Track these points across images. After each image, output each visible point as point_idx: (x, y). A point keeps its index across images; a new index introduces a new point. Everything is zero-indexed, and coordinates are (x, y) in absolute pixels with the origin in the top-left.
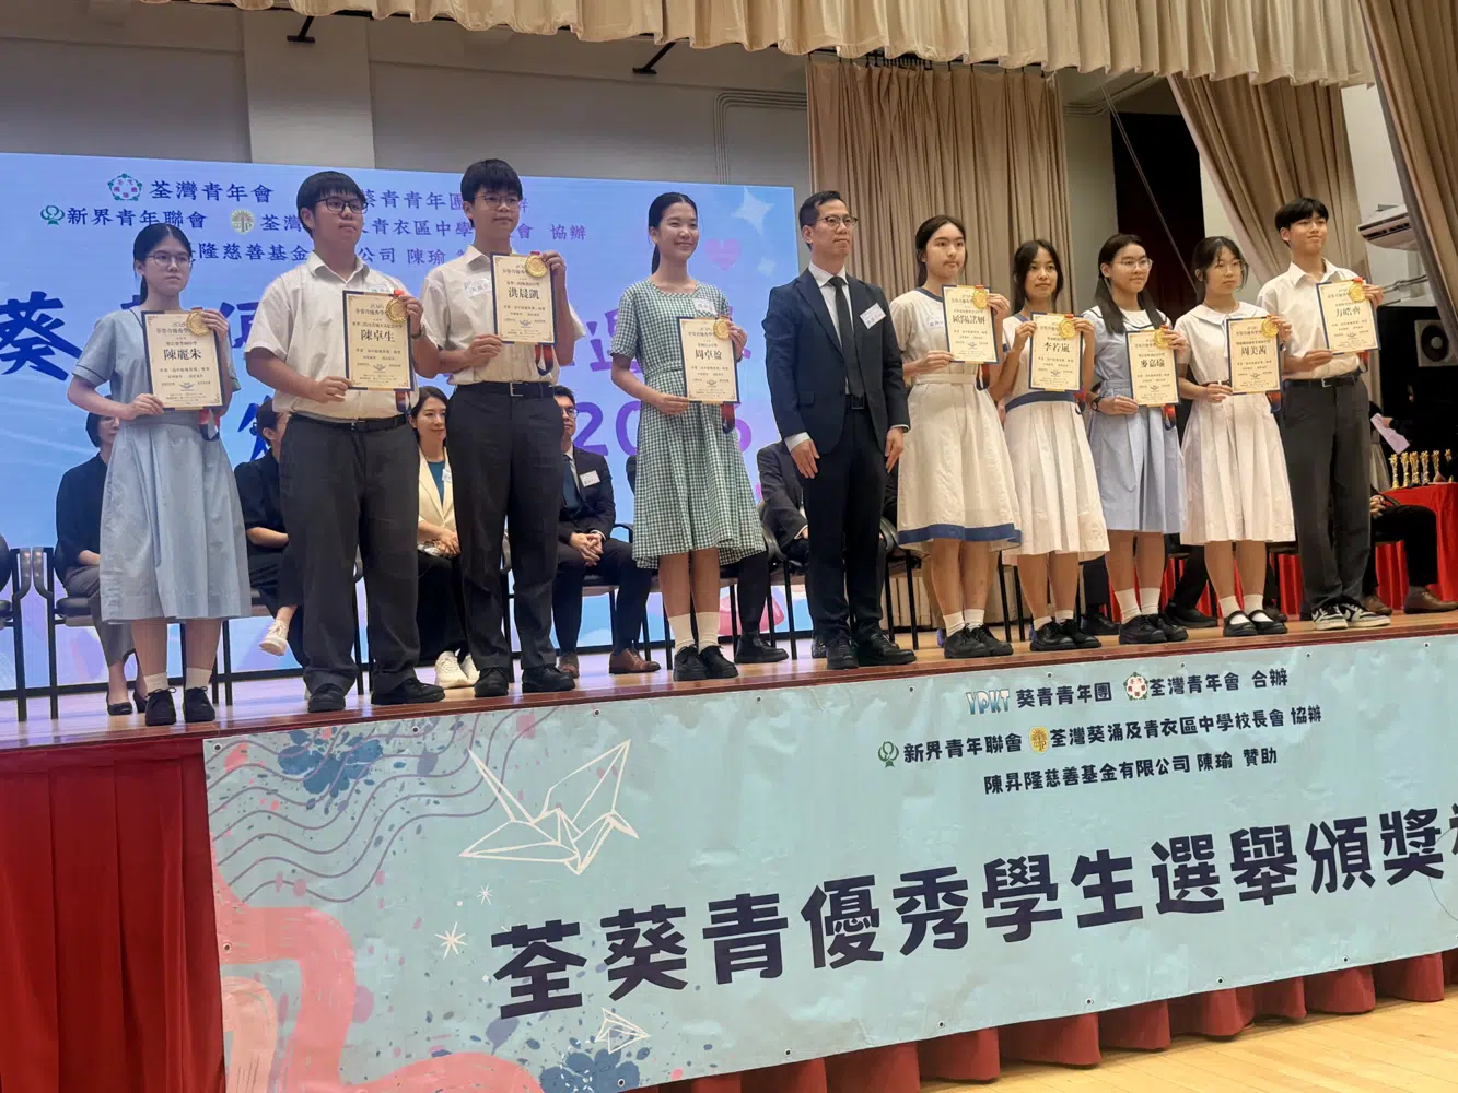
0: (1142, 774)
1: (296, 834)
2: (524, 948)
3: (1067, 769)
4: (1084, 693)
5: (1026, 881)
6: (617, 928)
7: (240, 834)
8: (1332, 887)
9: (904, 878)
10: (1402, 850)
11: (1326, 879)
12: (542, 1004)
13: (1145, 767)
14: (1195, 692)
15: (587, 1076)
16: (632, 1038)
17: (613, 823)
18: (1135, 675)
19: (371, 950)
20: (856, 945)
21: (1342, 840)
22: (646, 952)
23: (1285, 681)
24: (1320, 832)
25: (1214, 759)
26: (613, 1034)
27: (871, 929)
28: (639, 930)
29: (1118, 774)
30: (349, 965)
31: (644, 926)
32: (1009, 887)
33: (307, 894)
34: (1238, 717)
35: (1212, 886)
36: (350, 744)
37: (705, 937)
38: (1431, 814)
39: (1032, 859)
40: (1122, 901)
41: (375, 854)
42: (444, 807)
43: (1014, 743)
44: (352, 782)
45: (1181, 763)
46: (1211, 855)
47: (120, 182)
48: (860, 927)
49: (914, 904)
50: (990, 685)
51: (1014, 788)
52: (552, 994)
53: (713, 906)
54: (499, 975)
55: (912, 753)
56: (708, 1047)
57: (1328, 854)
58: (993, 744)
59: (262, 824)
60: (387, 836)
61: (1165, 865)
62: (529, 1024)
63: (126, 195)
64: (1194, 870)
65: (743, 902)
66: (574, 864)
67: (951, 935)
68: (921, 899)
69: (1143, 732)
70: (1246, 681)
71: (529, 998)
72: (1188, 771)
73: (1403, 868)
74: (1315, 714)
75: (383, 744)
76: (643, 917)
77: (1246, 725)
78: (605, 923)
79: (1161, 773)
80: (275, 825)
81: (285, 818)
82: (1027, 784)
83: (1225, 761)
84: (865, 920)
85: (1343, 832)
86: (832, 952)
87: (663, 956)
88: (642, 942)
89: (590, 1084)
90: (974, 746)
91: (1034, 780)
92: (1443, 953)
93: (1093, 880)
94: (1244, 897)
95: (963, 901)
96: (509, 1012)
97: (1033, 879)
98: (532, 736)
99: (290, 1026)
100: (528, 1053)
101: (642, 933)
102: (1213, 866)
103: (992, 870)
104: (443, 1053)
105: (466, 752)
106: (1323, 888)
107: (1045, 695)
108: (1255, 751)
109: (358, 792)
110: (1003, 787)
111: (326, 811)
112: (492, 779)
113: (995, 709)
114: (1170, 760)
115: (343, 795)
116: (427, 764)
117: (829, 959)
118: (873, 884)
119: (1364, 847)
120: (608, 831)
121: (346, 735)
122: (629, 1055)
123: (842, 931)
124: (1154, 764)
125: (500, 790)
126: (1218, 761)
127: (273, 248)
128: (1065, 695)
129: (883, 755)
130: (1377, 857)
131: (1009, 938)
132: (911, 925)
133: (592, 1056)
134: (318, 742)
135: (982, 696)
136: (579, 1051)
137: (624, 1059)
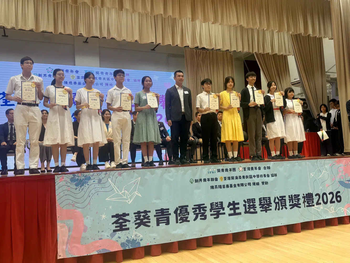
0: (242, 186)
1: (73, 194)
2: (118, 218)
3: (227, 185)
4: (230, 170)
5: (218, 207)
6: (137, 215)
7: (62, 194)
8: (279, 209)
9: (194, 206)
10: (293, 202)
11: (278, 208)
12: (121, 229)
13: (242, 185)
14: (252, 170)
15: (130, 244)
16: (139, 237)
17: (137, 194)
18: (240, 166)
19: (87, 218)
20: (184, 219)
21: (281, 200)
22: (142, 219)
23: (270, 169)
24: (276, 198)
25: (256, 183)
26: (135, 236)
27: (187, 216)
28: (141, 215)
29: (237, 186)
30: (83, 221)
31: (142, 214)
32: (215, 208)
33: (75, 207)
34: (260, 175)
35: (255, 209)
36: (84, 177)
37: (154, 217)
38: (299, 195)
39: (219, 202)
40: (237, 211)
41: (89, 199)
42: (103, 190)
43: (216, 179)
44: (84, 184)
45: (249, 184)
46: (255, 202)
47: (49, 69)
48: (185, 215)
49: (196, 211)
50: (212, 168)
51: (216, 188)
52: (123, 227)
53: (156, 211)
54: (113, 224)
55: (196, 181)
56: (154, 239)
57: (278, 203)
58: (212, 180)
59: (66, 192)
60: (91, 195)
61: (246, 204)
62: (119, 233)
63: (50, 71)
64: (251, 205)
65: (162, 210)
66: (129, 202)
67: (203, 217)
68: (198, 210)
69: (242, 178)
70: (262, 168)
71: (119, 228)
72: (251, 186)
73: (293, 206)
74: (276, 175)
75: (91, 177)
76: (142, 212)
77: (262, 177)
78: (135, 213)
79: (245, 186)
80: (69, 193)
81: (71, 191)
82: (219, 188)
83: (258, 184)
84: (186, 214)
85: (281, 198)
86: (180, 220)
87: (146, 220)
88: (142, 217)
89: (130, 246)
90: (209, 180)
91: (220, 187)
92: (301, 223)
93: (232, 207)
94: (261, 211)
95: (206, 210)
96: (115, 231)
97: (220, 206)
98: (121, 176)
99: (71, 233)
100: (118, 239)
101: (142, 216)
102: (255, 205)
103: (212, 204)
104: (101, 239)
105: (108, 179)
106: (277, 209)
107: (223, 170)
108: (264, 182)
109: (86, 186)
110: (214, 188)
111: (79, 190)
112: (113, 185)
113: (213, 173)
114: (247, 183)
115: (83, 187)
116: (100, 181)
117: (179, 221)
118: (188, 207)
119: (285, 202)
120: (136, 195)
121: (84, 175)
122: (139, 240)
123: (182, 216)
124: (244, 184)
125: (114, 187)
126: (257, 184)
127: (79, 82)
128: (227, 170)
129: (191, 181)
130: (288, 204)
131: (215, 218)
132: (195, 215)
133: (131, 240)
134: (78, 176)
135: (210, 170)
136: (128, 239)
137: (137, 241)
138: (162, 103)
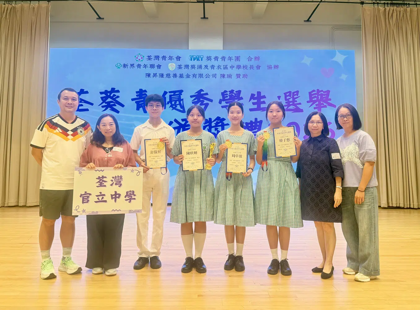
47: (138, 56)
63: (139, 60)
127: (180, 74)
138: (317, 103)
